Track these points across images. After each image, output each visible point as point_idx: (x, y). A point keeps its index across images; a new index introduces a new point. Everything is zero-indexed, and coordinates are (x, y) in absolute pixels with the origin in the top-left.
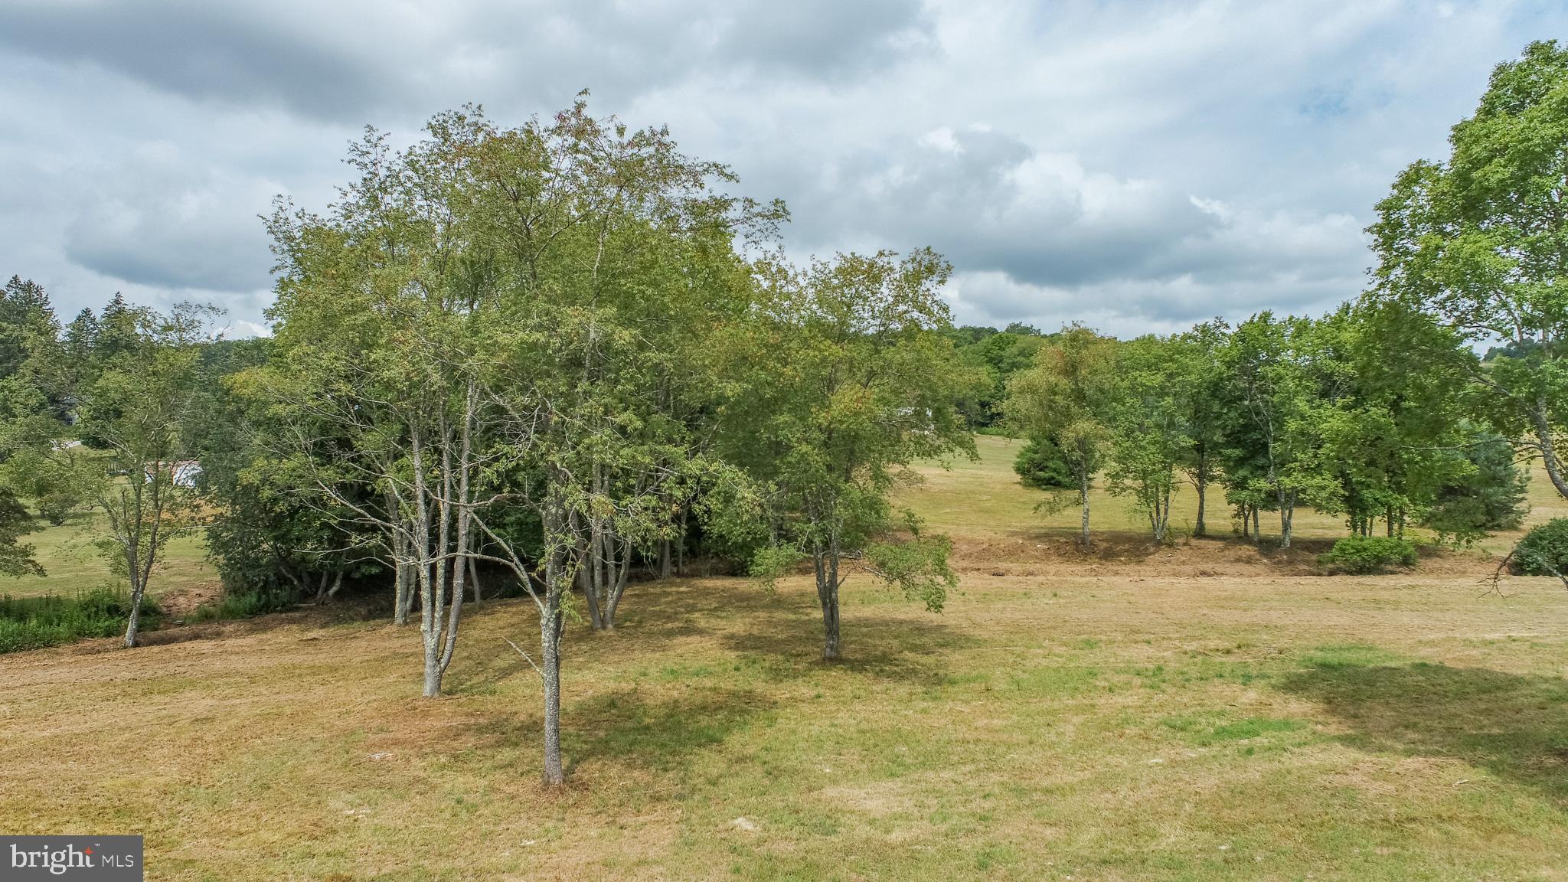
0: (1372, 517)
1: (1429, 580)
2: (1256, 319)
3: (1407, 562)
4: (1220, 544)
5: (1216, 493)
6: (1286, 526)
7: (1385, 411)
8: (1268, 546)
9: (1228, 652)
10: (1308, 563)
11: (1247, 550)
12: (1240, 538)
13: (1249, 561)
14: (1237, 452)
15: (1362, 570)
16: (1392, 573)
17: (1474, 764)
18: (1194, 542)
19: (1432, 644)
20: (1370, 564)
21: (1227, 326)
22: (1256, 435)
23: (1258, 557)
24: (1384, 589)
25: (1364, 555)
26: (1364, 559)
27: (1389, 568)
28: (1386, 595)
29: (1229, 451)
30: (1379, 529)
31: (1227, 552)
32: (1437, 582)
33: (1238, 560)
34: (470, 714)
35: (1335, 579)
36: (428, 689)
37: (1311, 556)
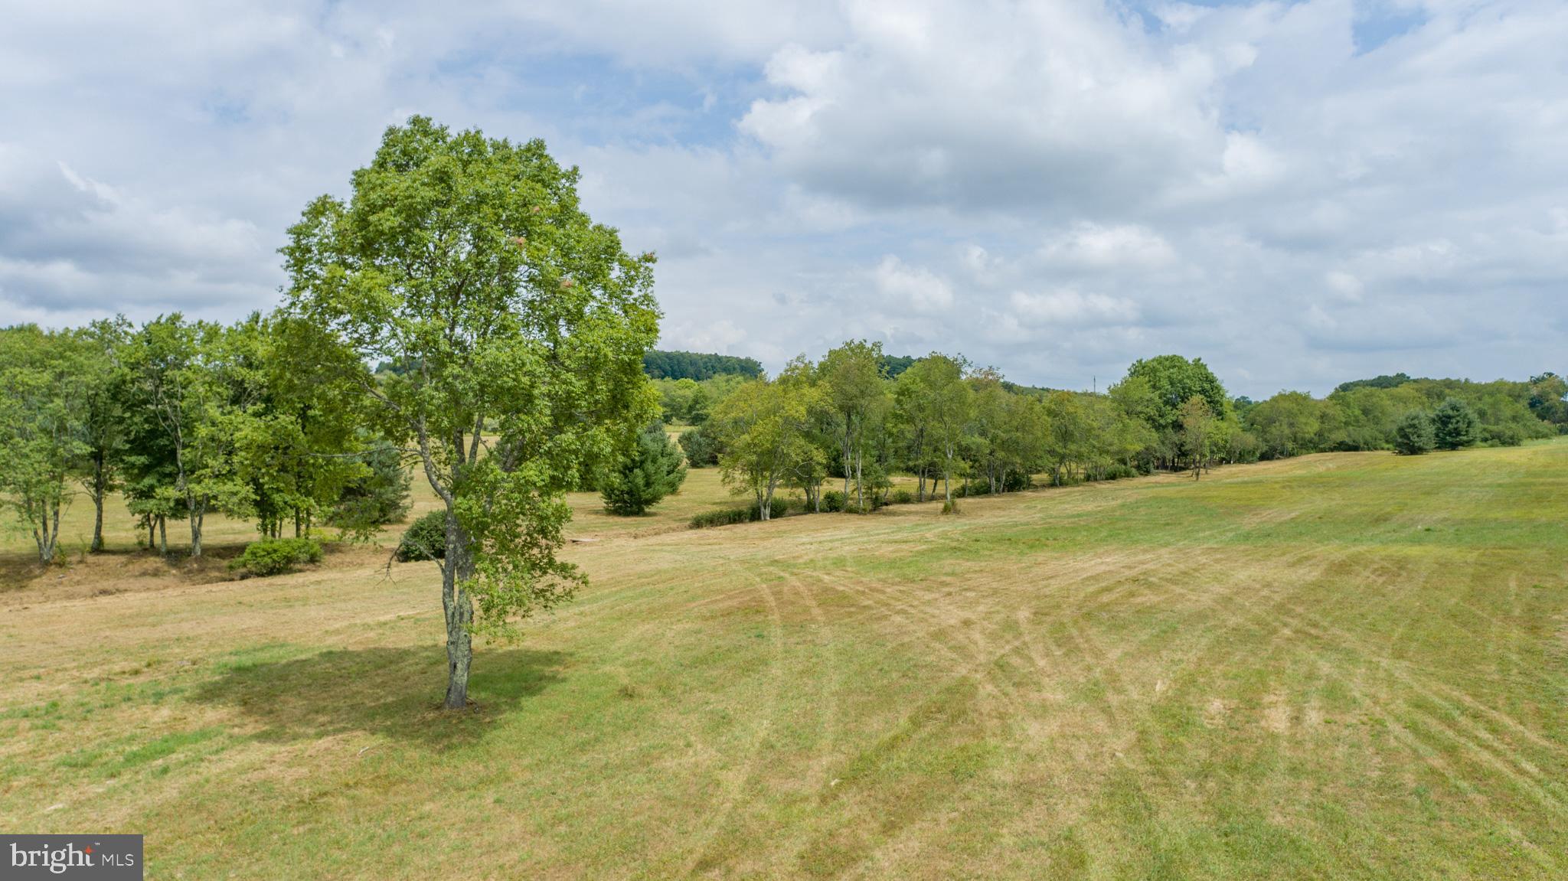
0: (281, 519)
1: (334, 575)
2: (163, 320)
3: (313, 560)
4: (123, 559)
5: (117, 503)
6: (196, 534)
7: (293, 418)
8: (176, 556)
9: (136, 672)
10: (219, 569)
11: (153, 562)
12: (147, 549)
13: (156, 573)
14: (142, 460)
15: (272, 571)
16: (300, 571)
17: (373, 732)
18: (91, 559)
19: (337, 632)
20: (279, 566)
21: (130, 325)
22: (163, 442)
23: (166, 568)
24: (295, 587)
25: (275, 556)
26: (274, 561)
27: (298, 566)
28: (296, 592)
29: (133, 459)
30: (288, 529)
31: (131, 567)
32: (339, 575)
33: (144, 574)
35: (246, 583)
37: (224, 562)
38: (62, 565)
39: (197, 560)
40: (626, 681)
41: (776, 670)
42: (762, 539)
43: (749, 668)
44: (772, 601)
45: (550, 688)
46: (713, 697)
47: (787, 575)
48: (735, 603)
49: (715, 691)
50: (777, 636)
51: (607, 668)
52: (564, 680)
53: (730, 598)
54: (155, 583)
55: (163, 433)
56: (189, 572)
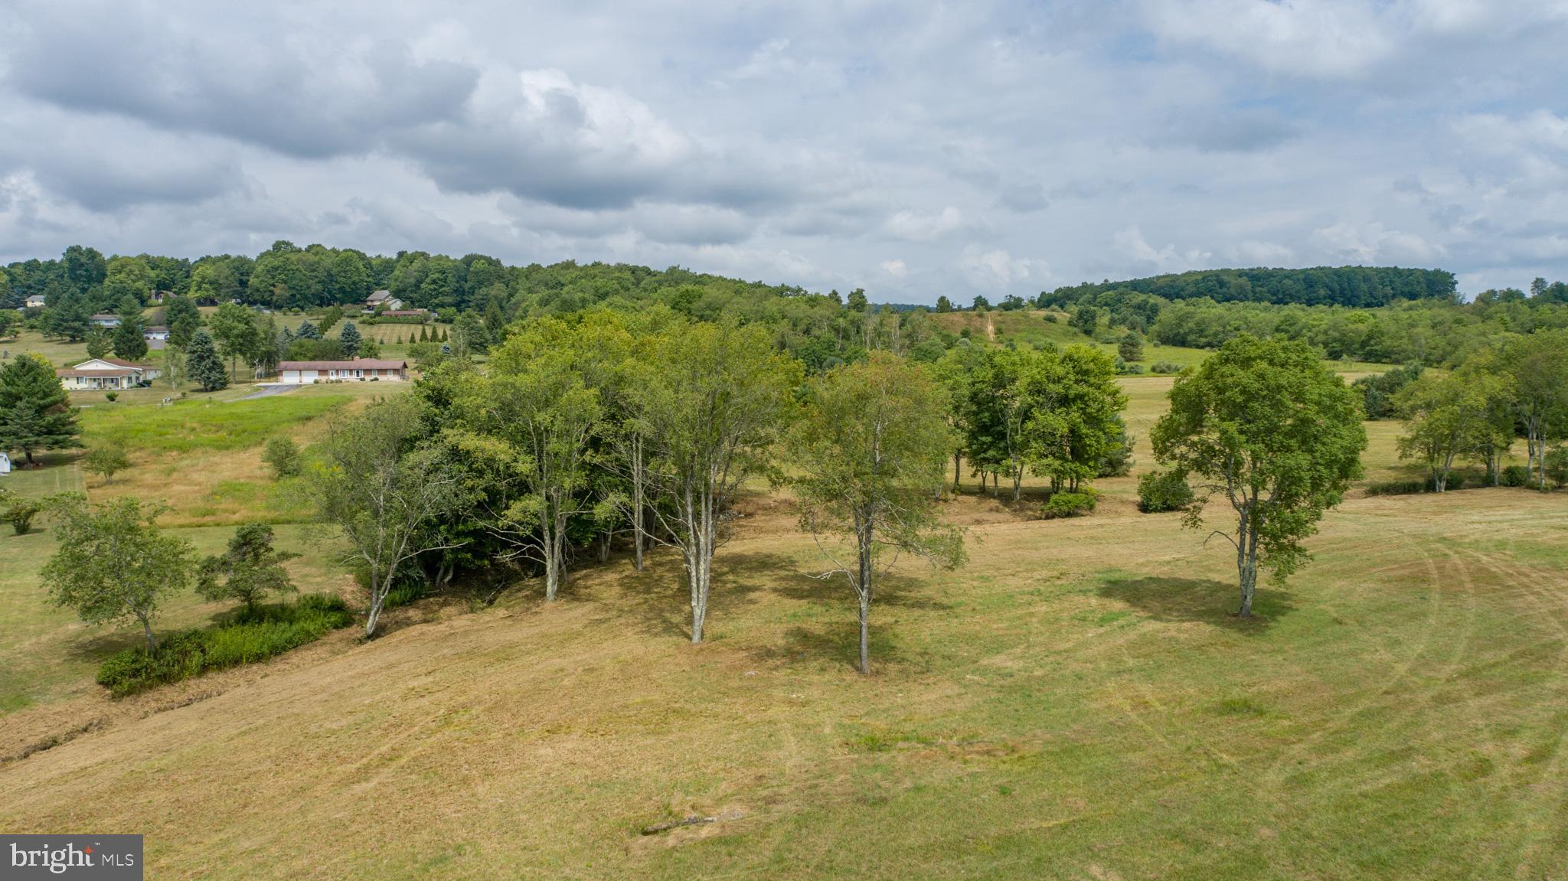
1: (1105, 520)
3: (1091, 507)
5: (967, 466)
6: (1017, 486)
9: (1058, 578)
10: (1034, 511)
12: (985, 492)
24: (1087, 528)
26: (1067, 506)
31: (983, 504)
32: (1109, 521)
34: (740, 649)
35: (1056, 522)
36: (696, 638)
37: (1031, 504)
38: (945, 501)
39: (1019, 502)
40: (1335, 615)
41: (1432, 620)
42: (1435, 513)
43: (1413, 617)
44: (1435, 574)
45: (1290, 613)
46: (1390, 630)
47: (1451, 553)
48: (1406, 572)
49: (1391, 627)
50: (1435, 599)
51: (1322, 606)
52: (1297, 610)
53: (1403, 568)
54: (1000, 516)
55: (1000, 423)
56: (1015, 511)
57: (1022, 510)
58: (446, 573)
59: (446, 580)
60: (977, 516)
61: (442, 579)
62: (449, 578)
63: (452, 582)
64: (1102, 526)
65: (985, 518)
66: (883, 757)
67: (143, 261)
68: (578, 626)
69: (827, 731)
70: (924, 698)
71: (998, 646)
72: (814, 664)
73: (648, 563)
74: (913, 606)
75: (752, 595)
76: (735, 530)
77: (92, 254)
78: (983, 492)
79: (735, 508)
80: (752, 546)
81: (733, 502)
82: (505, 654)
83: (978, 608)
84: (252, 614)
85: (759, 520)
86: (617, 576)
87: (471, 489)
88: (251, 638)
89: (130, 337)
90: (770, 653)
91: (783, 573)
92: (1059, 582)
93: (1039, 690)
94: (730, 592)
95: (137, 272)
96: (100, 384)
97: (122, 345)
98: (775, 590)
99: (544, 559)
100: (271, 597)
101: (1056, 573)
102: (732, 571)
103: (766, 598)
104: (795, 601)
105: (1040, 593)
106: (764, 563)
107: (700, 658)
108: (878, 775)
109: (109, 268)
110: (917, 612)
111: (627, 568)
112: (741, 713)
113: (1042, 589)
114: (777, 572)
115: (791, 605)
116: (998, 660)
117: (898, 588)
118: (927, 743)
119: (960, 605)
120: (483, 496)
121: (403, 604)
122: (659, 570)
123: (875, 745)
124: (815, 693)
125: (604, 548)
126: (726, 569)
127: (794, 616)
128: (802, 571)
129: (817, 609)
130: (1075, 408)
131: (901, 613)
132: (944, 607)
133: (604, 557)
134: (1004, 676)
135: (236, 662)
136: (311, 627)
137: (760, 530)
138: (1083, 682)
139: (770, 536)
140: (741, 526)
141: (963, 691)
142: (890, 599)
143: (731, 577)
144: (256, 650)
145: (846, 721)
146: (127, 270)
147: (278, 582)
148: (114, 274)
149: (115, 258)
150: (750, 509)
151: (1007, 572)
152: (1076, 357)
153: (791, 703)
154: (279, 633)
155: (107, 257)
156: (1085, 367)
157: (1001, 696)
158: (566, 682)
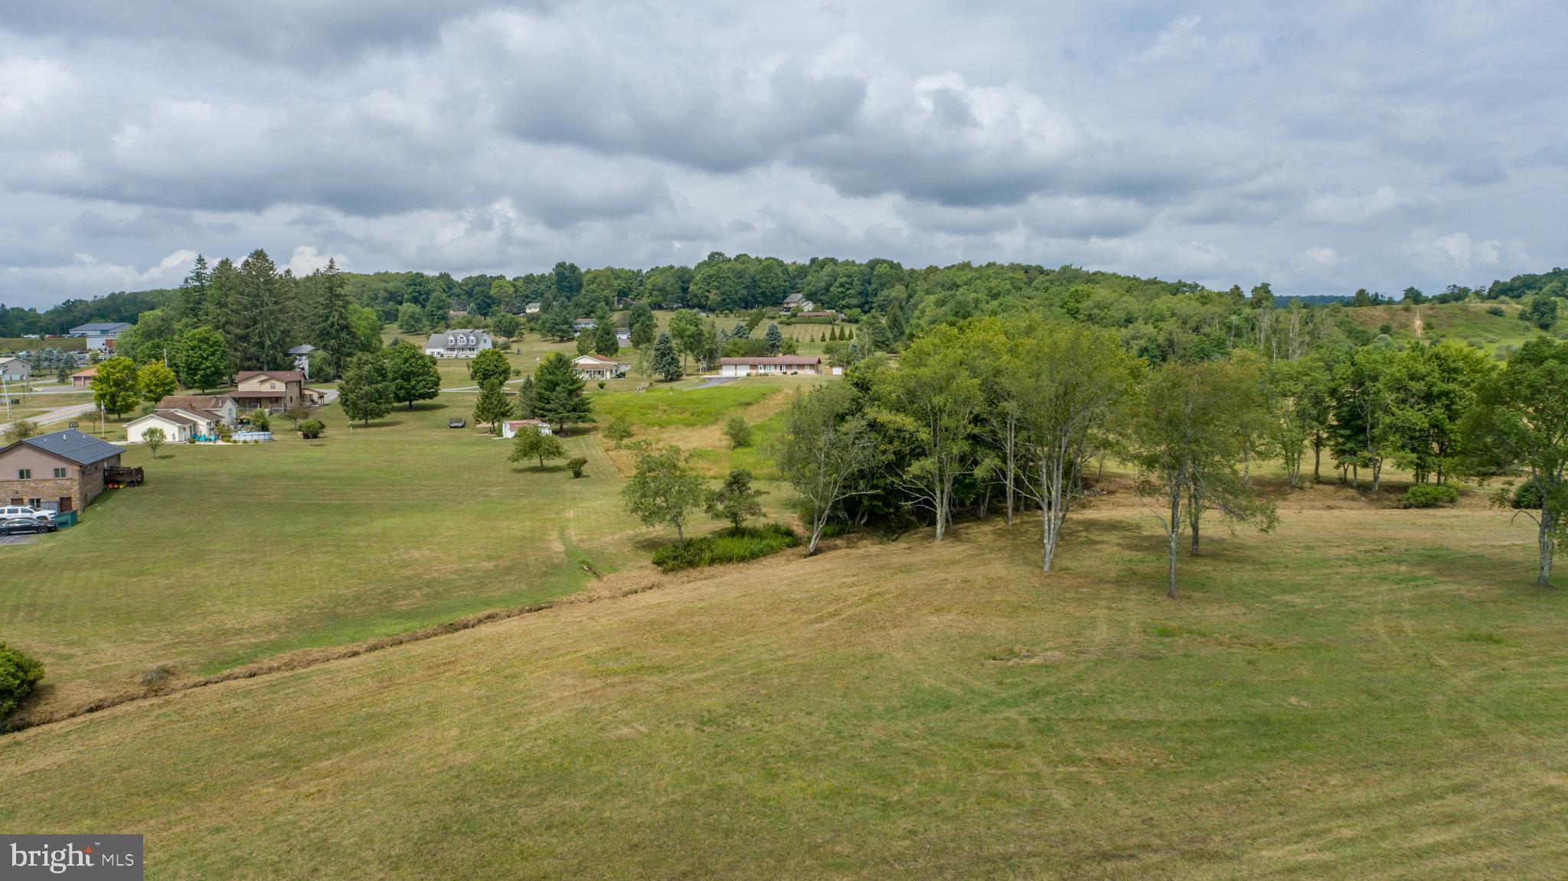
0: (1429, 472)
1: (1467, 512)
3: (1452, 501)
4: (1329, 489)
5: (1326, 453)
6: (1376, 475)
7: (1442, 411)
8: (1364, 489)
10: (1390, 500)
11: (1351, 492)
13: (1353, 499)
14: (1348, 432)
15: (1426, 505)
16: (1443, 507)
18: (1316, 487)
20: (1430, 503)
22: (1359, 422)
23: (1358, 496)
24: (1443, 517)
25: (1427, 497)
27: (1441, 504)
28: (1443, 521)
29: (1341, 431)
30: (1433, 478)
31: (1339, 493)
32: (1470, 513)
33: (1347, 498)
34: (1080, 576)
35: (1413, 511)
36: (1046, 568)
37: (1391, 496)
38: (1301, 489)
39: (1377, 493)
54: (1354, 504)
55: (1359, 417)
56: (1372, 500)
57: (1379, 500)
58: (862, 517)
59: (862, 522)
60: (1330, 502)
61: (860, 521)
62: (864, 521)
63: (866, 524)
64: (1457, 516)
65: (1338, 505)
66: (1167, 640)
67: (609, 273)
68: (958, 557)
69: (1132, 624)
70: (1214, 614)
71: (1296, 589)
72: (1135, 589)
73: (1018, 521)
74: (1233, 561)
75: (1099, 547)
76: (1095, 503)
77: (573, 268)
78: (1343, 483)
79: (1098, 487)
80: (1107, 515)
81: (1097, 481)
82: (906, 569)
83: (1291, 566)
84: (737, 532)
85: (1120, 497)
86: (992, 528)
87: (884, 452)
88: (737, 546)
89: (608, 337)
90: (1102, 581)
91: (1128, 534)
92: (1380, 554)
93: (1313, 617)
94: (1081, 543)
95: (605, 283)
96: (591, 375)
97: (601, 344)
98: (1119, 545)
99: (936, 508)
100: (749, 522)
101: (1382, 548)
102: (1086, 530)
103: (1109, 549)
104: (1134, 553)
105: (1355, 559)
106: (1113, 526)
107: (1048, 581)
108: (1160, 647)
109: (585, 279)
110: (1235, 565)
111: (1000, 523)
112: (1072, 611)
113: (1359, 557)
114: (1123, 532)
115: (1128, 554)
116: (1288, 598)
117: (1227, 550)
118: (1204, 635)
119: (1274, 563)
120: (892, 457)
121: (832, 536)
122: (1026, 526)
123: (1164, 633)
124: (1131, 604)
125: (982, 508)
126: (1080, 528)
127: (1129, 561)
128: (1145, 533)
129: (1151, 558)
130: (1439, 404)
131: (1222, 566)
132: (1260, 563)
133: (982, 515)
134: (1286, 606)
135: (730, 560)
136: (774, 543)
137: (1119, 505)
138: (1353, 616)
139: (1125, 509)
140: (1101, 500)
141: (1248, 612)
142: (1215, 556)
143: (1084, 534)
144: (741, 552)
145: (1149, 621)
146: (597, 281)
147: (754, 510)
148: (588, 284)
149: (589, 271)
150: (1112, 488)
151: (1333, 544)
152: (1443, 355)
153: (1110, 609)
154: (754, 545)
155: (583, 270)
156: (1453, 365)
157: (1278, 617)
158: (948, 586)
